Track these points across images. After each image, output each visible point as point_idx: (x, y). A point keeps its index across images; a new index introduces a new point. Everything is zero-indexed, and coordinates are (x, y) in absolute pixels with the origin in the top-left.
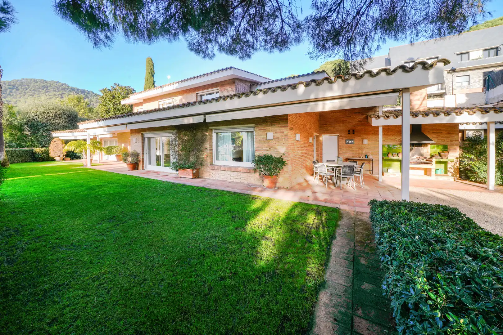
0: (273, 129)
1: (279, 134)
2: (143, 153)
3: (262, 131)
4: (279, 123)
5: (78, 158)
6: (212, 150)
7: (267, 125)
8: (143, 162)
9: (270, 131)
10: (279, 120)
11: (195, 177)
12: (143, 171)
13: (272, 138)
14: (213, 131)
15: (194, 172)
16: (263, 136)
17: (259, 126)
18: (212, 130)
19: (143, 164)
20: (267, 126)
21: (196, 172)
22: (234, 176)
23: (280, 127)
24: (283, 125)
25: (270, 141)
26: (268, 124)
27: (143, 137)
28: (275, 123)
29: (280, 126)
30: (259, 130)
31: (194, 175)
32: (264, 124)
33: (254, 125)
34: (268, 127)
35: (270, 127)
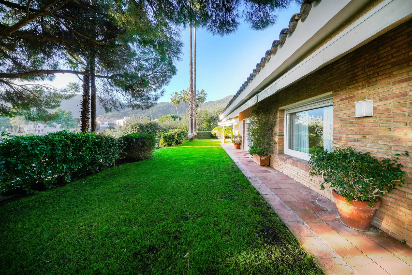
0: (371, 92)
1: (391, 101)
2: (244, 136)
3: (347, 101)
4: (390, 75)
5: (216, 138)
6: (283, 135)
7: (358, 86)
8: (244, 143)
9: (364, 98)
10: (390, 66)
11: (263, 164)
12: (243, 151)
13: (370, 112)
14: (285, 111)
15: (263, 158)
16: (348, 112)
17: (341, 93)
18: (283, 111)
19: (244, 145)
20: (357, 88)
21: (265, 159)
22: (302, 175)
23: (394, 83)
24: (405, 76)
25: (365, 120)
26: (360, 84)
27: (244, 123)
28: (379, 78)
29: (393, 80)
30: (341, 100)
31: (262, 162)
32: (351, 87)
33: (331, 93)
34: (360, 91)
35: (365, 90)
